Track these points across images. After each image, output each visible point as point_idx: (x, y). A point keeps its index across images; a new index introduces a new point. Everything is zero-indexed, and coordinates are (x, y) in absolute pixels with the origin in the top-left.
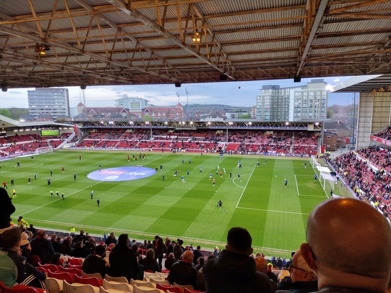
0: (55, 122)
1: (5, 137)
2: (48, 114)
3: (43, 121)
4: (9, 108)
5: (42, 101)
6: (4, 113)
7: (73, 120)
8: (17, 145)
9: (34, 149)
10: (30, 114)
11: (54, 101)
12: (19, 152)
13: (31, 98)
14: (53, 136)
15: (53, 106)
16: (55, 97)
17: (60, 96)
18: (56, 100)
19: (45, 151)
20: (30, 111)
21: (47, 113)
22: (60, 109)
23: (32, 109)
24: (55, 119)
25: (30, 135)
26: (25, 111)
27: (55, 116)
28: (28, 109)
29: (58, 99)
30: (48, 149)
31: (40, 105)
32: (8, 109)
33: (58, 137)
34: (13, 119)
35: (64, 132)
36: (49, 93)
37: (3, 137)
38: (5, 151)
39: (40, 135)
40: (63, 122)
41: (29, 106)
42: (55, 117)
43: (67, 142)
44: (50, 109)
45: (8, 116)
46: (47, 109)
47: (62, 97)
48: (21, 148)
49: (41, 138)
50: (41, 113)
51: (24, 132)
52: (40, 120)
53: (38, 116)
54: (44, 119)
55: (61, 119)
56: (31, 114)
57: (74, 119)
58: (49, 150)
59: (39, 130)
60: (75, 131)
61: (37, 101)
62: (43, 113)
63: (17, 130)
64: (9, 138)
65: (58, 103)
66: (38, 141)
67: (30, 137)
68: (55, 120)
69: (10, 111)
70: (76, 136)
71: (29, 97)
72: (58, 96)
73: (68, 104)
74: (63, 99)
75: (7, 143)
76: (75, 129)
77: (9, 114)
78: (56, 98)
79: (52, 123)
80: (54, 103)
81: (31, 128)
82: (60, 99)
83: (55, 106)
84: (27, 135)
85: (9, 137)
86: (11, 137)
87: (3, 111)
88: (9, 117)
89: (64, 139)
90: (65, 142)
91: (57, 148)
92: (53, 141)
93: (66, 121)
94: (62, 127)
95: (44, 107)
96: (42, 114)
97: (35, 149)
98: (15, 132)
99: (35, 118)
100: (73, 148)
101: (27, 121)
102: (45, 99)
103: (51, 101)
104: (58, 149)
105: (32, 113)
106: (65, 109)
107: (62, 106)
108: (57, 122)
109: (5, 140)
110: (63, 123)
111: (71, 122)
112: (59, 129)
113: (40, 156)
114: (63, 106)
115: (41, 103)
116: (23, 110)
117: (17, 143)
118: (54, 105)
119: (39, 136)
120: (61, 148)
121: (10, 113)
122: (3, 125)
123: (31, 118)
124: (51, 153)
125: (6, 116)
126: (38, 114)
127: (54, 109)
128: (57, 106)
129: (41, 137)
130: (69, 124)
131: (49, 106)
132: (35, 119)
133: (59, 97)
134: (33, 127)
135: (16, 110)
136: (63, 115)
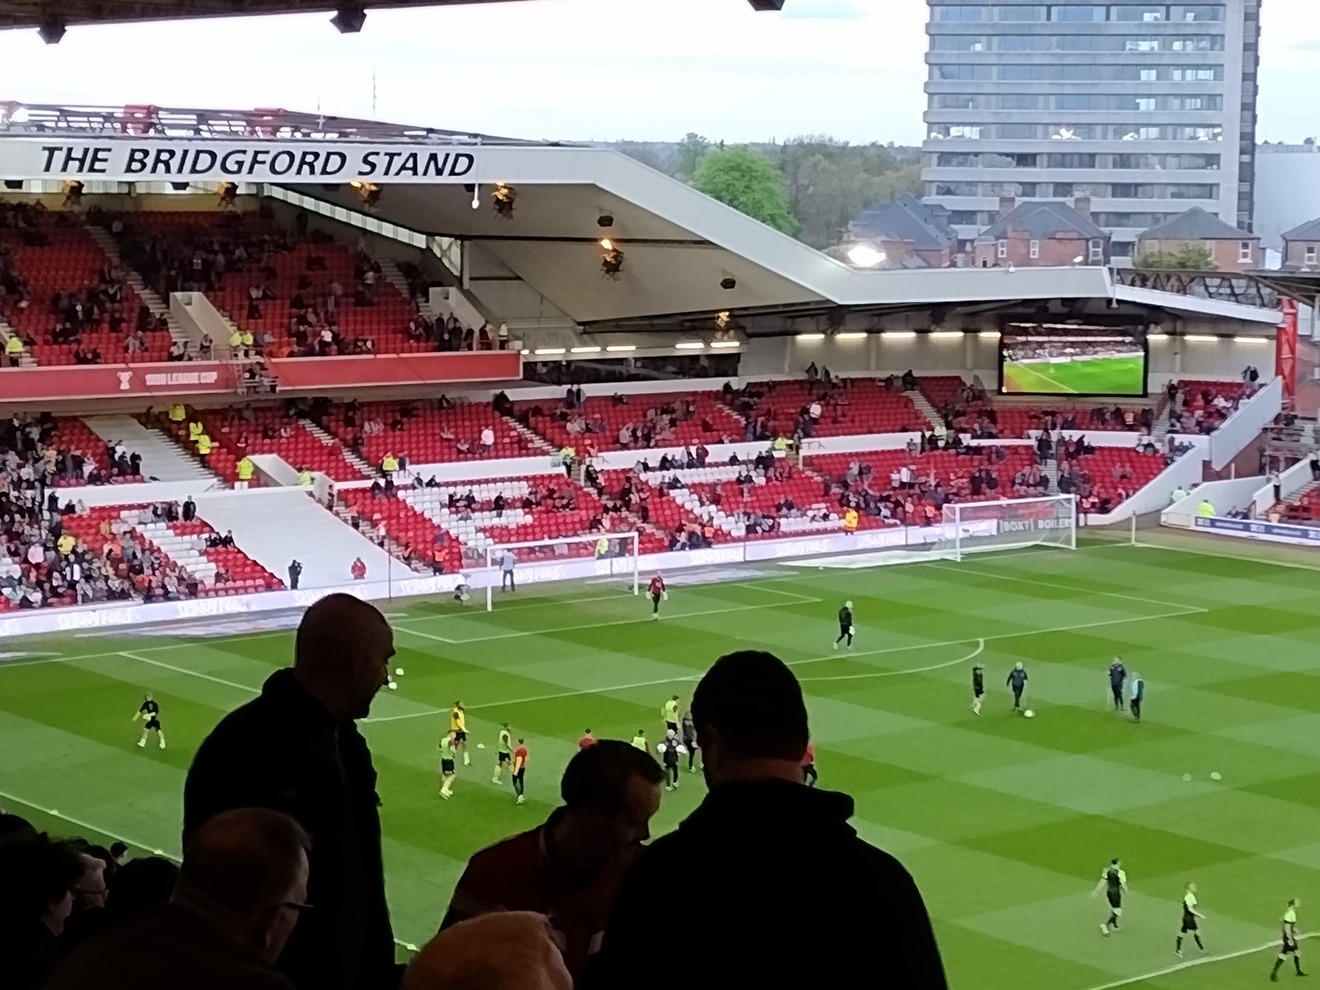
0: (1120, 276)
1: (727, 386)
2: (1069, 201)
3: (1025, 261)
4: (780, 142)
5: (1037, 86)
6: (740, 185)
7: (1273, 263)
8: (809, 461)
9: (930, 511)
10: (926, 200)
11: (1128, 86)
12: (816, 525)
13: (949, 55)
14: (1091, 404)
15: (1121, 129)
16: (1144, 46)
17: (1185, 37)
18: (1144, 74)
19: (1012, 535)
20: (933, 173)
21: (1064, 188)
22: (1172, 161)
23: (945, 158)
24: (1123, 248)
25: (909, 381)
26: (890, 174)
27: (1121, 218)
28: (917, 156)
29: (1162, 69)
30: (1038, 516)
31: (1017, 115)
32: (770, 149)
33: (1129, 419)
34: (796, 235)
35: (1184, 370)
36: (1099, 13)
37: (716, 384)
38: (716, 500)
39: (989, 384)
40: (1185, 276)
41: (930, 125)
42: (1120, 234)
43: (1206, 465)
44: (1089, 160)
45: (768, 210)
46: (1061, 160)
47: (1206, 44)
48: (836, 490)
49: (992, 416)
50: (1011, 191)
51: (873, 349)
52: (1003, 251)
53: (992, 216)
54: (1035, 251)
55: (1168, 250)
56: (932, 199)
57: (1285, 258)
58: (1051, 524)
59: (989, 346)
60: (1279, 371)
61: (991, 83)
62: (1029, 188)
63: (817, 331)
64: (760, 395)
65: (1163, 98)
66: (966, 439)
67: (909, 401)
68: (1118, 261)
69: (782, 168)
70: (1286, 420)
71: (932, 46)
72: (1167, 38)
73: (1249, 108)
74: (1210, 67)
75: (741, 436)
76: (1286, 353)
77: (771, 192)
78: (1151, 53)
79: (1098, 283)
80: (1128, 100)
81: (924, 319)
82: (1184, 67)
83: (1136, 127)
84: (889, 380)
85: (753, 390)
86: (771, 386)
87: (736, 168)
88: (772, 220)
89: (1179, 439)
90: (1185, 467)
91: (1118, 514)
92: (1090, 450)
93: (1214, 274)
94: (1178, 322)
95: (1046, 135)
96: (1019, 201)
97: (939, 508)
98: (805, 349)
99: (964, 231)
100: (1247, 528)
101: (896, 263)
102: (1062, 68)
103: (1108, 86)
104: (1124, 525)
105: (947, 190)
106: (1212, 160)
107: (1188, 131)
108: (1141, 279)
109: (727, 410)
110: (1183, 290)
111: (1258, 279)
112: (1145, 346)
113: (974, 570)
114: (1202, 133)
115: (1021, 99)
116: (878, 159)
117: (812, 447)
118: (1127, 116)
119: (979, 395)
120: (1151, 520)
121: (782, 190)
122: (729, 284)
123: (931, 229)
124: (1058, 555)
125: (754, 211)
126: (992, 203)
127: (1123, 161)
128: (1154, 132)
129: (997, 403)
130: (1234, 296)
131: (1084, 128)
132: (962, 243)
133: (1177, 46)
134: (937, 314)
135: (825, 163)
136: (1195, 212)
